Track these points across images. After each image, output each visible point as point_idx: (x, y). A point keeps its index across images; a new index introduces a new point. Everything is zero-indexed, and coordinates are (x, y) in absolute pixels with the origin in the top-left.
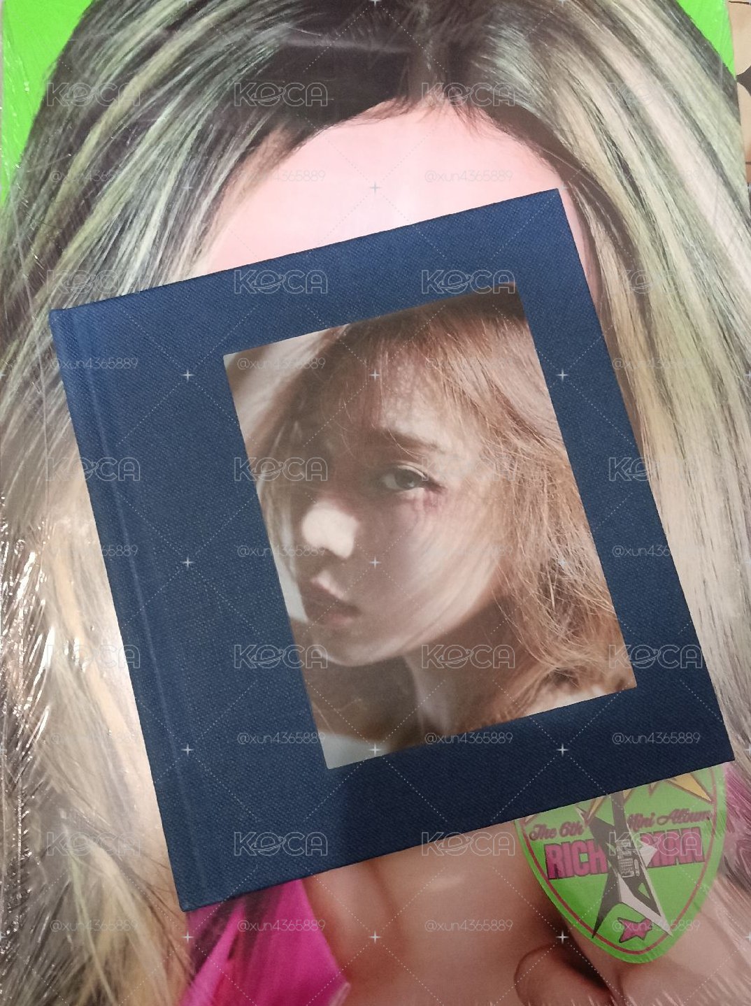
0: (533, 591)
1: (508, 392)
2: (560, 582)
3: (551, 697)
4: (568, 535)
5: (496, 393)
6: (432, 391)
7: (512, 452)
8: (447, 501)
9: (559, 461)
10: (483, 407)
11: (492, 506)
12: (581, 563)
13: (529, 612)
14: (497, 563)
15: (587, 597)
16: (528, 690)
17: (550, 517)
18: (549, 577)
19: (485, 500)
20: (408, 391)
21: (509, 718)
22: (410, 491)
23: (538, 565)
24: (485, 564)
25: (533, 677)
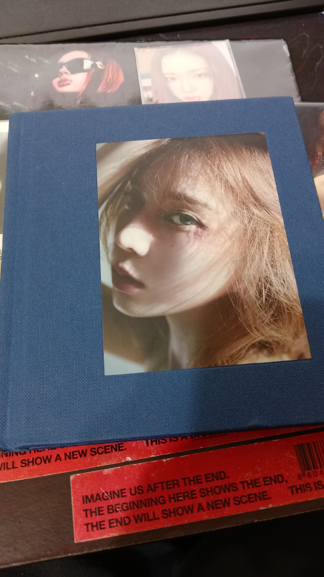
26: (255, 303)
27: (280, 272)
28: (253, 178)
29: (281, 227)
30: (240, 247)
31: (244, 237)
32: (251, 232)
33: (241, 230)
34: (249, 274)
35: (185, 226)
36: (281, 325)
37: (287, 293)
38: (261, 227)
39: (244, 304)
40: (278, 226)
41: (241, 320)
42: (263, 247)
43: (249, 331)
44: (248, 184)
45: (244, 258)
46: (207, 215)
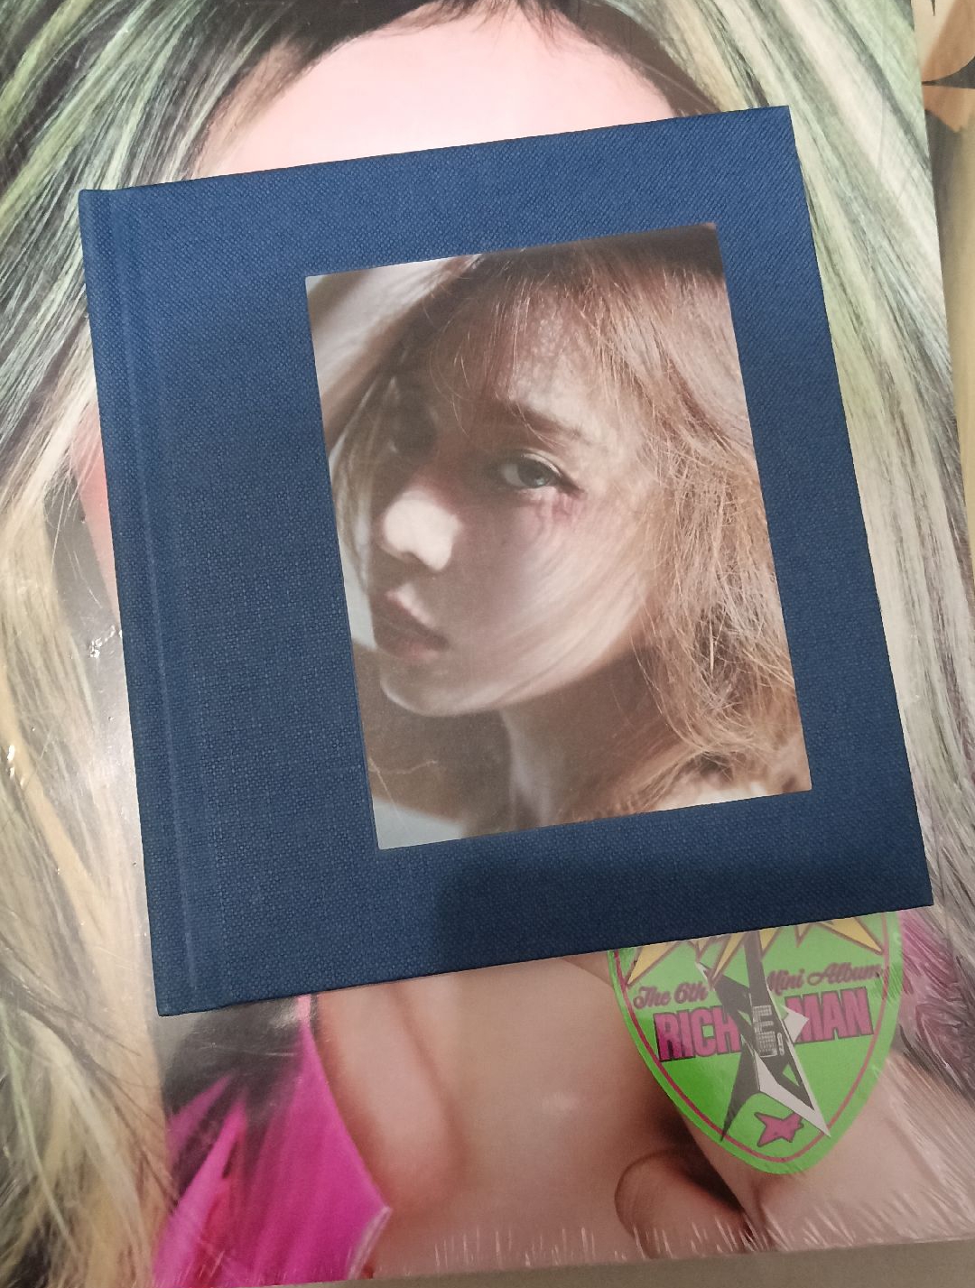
0: (687, 644)
1: (687, 372)
2: (725, 638)
3: (692, 789)
4: (743, 575)
5: (670, 371)
6: (584, 358)
7: (682, 454)
8: (585, 509)
9: (745, 473)
10: (650, 390)
11: (646, 522)
12: (757, 615)
13: (677, 671)
14: (642, 601)
15: (758, 661)
16: (663, 777)
17: (722, 549)
18: (711, 628)
19: (637, 515)
20: (550, 354)
21: (632, 811)
22: (538, 490)
23: (698, 610)
24: (625, 601)
25: (672, 760)
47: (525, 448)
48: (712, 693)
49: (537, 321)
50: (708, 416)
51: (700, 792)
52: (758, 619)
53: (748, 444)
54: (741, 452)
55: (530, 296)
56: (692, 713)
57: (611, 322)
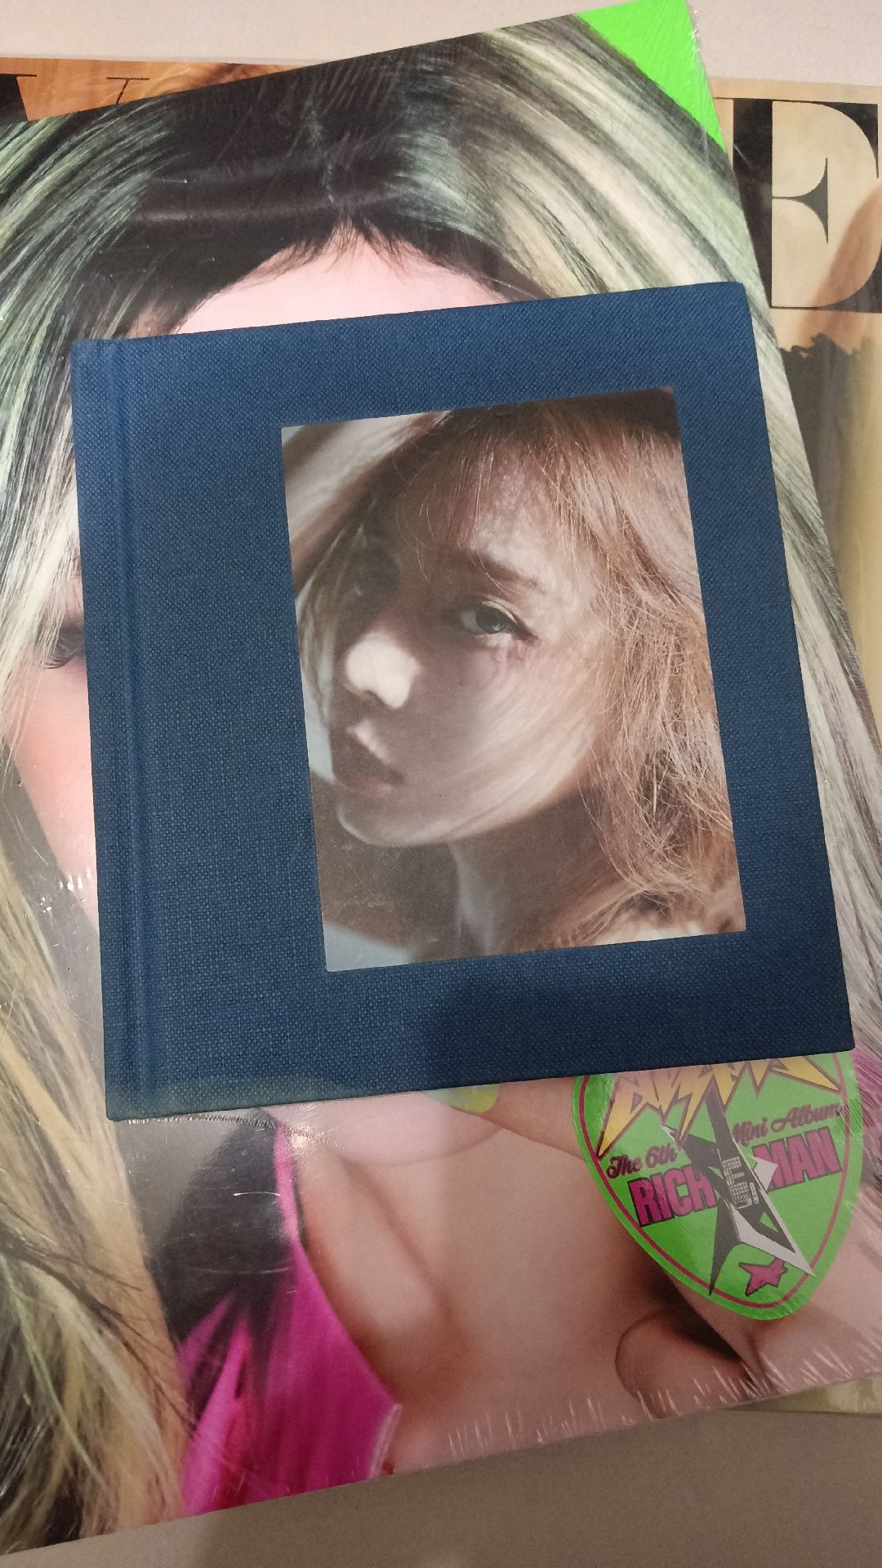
0: (631, 787)
1: (641, 527)
2: (667, 781)
3: (631, 926)
4: (688, 723)
5: (625, 526)
6: (542, 511)
7: (634, 606)
8: (537, 657)
9: (693, 624)
10: (605, 543)
11: (596, 670)
12: (700, 762)
13: (621, 814)
14: (590, 742)
15: (699, 805)
16: (602, 914)
17: (669, 696)
18: (655, 772)
19: (588, 661)
20: (512, 508)
22: (493, 635)
23: (643, 754)
24: (574, 744)
25: (612, 898)
26: (636, 812)
27: (693, 741)
28: (643, 510)
29: (699, 635)
30: (608, 683)
31: (616, 661)
32: (634, 647)
33: (611, 642)
34: (625, 748)
35: (488, 635)
36: (688, 858)
37: (705, 789)
38: (656, 635)
39: (613, 814)
40: (692, 632)
41: (606, 850)
42: (657, 683)
43: (620, 872)
44: (630, 527)
45: (615, 710)
46: (537, 609)
47: (485, 595)
48: (654, 835)
49: (499, 475)
50: (660, 571)
51: (638, 930)
52: (701, 765)
53: (698, 598)
54: (691, 606)
55: (495, 450)
56: (633, 854)
57: (571, 479)
